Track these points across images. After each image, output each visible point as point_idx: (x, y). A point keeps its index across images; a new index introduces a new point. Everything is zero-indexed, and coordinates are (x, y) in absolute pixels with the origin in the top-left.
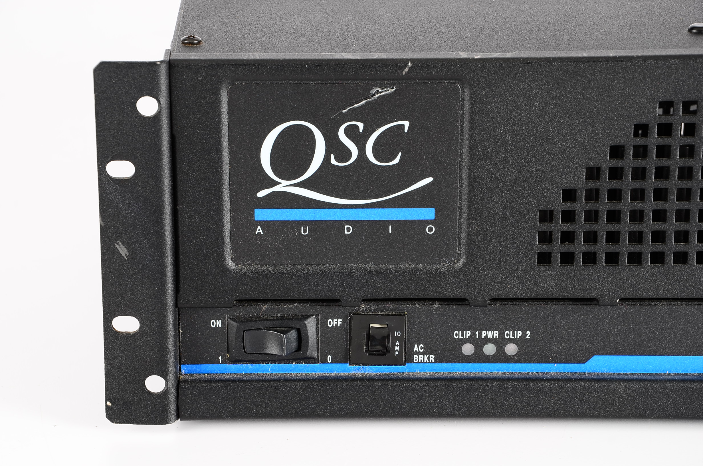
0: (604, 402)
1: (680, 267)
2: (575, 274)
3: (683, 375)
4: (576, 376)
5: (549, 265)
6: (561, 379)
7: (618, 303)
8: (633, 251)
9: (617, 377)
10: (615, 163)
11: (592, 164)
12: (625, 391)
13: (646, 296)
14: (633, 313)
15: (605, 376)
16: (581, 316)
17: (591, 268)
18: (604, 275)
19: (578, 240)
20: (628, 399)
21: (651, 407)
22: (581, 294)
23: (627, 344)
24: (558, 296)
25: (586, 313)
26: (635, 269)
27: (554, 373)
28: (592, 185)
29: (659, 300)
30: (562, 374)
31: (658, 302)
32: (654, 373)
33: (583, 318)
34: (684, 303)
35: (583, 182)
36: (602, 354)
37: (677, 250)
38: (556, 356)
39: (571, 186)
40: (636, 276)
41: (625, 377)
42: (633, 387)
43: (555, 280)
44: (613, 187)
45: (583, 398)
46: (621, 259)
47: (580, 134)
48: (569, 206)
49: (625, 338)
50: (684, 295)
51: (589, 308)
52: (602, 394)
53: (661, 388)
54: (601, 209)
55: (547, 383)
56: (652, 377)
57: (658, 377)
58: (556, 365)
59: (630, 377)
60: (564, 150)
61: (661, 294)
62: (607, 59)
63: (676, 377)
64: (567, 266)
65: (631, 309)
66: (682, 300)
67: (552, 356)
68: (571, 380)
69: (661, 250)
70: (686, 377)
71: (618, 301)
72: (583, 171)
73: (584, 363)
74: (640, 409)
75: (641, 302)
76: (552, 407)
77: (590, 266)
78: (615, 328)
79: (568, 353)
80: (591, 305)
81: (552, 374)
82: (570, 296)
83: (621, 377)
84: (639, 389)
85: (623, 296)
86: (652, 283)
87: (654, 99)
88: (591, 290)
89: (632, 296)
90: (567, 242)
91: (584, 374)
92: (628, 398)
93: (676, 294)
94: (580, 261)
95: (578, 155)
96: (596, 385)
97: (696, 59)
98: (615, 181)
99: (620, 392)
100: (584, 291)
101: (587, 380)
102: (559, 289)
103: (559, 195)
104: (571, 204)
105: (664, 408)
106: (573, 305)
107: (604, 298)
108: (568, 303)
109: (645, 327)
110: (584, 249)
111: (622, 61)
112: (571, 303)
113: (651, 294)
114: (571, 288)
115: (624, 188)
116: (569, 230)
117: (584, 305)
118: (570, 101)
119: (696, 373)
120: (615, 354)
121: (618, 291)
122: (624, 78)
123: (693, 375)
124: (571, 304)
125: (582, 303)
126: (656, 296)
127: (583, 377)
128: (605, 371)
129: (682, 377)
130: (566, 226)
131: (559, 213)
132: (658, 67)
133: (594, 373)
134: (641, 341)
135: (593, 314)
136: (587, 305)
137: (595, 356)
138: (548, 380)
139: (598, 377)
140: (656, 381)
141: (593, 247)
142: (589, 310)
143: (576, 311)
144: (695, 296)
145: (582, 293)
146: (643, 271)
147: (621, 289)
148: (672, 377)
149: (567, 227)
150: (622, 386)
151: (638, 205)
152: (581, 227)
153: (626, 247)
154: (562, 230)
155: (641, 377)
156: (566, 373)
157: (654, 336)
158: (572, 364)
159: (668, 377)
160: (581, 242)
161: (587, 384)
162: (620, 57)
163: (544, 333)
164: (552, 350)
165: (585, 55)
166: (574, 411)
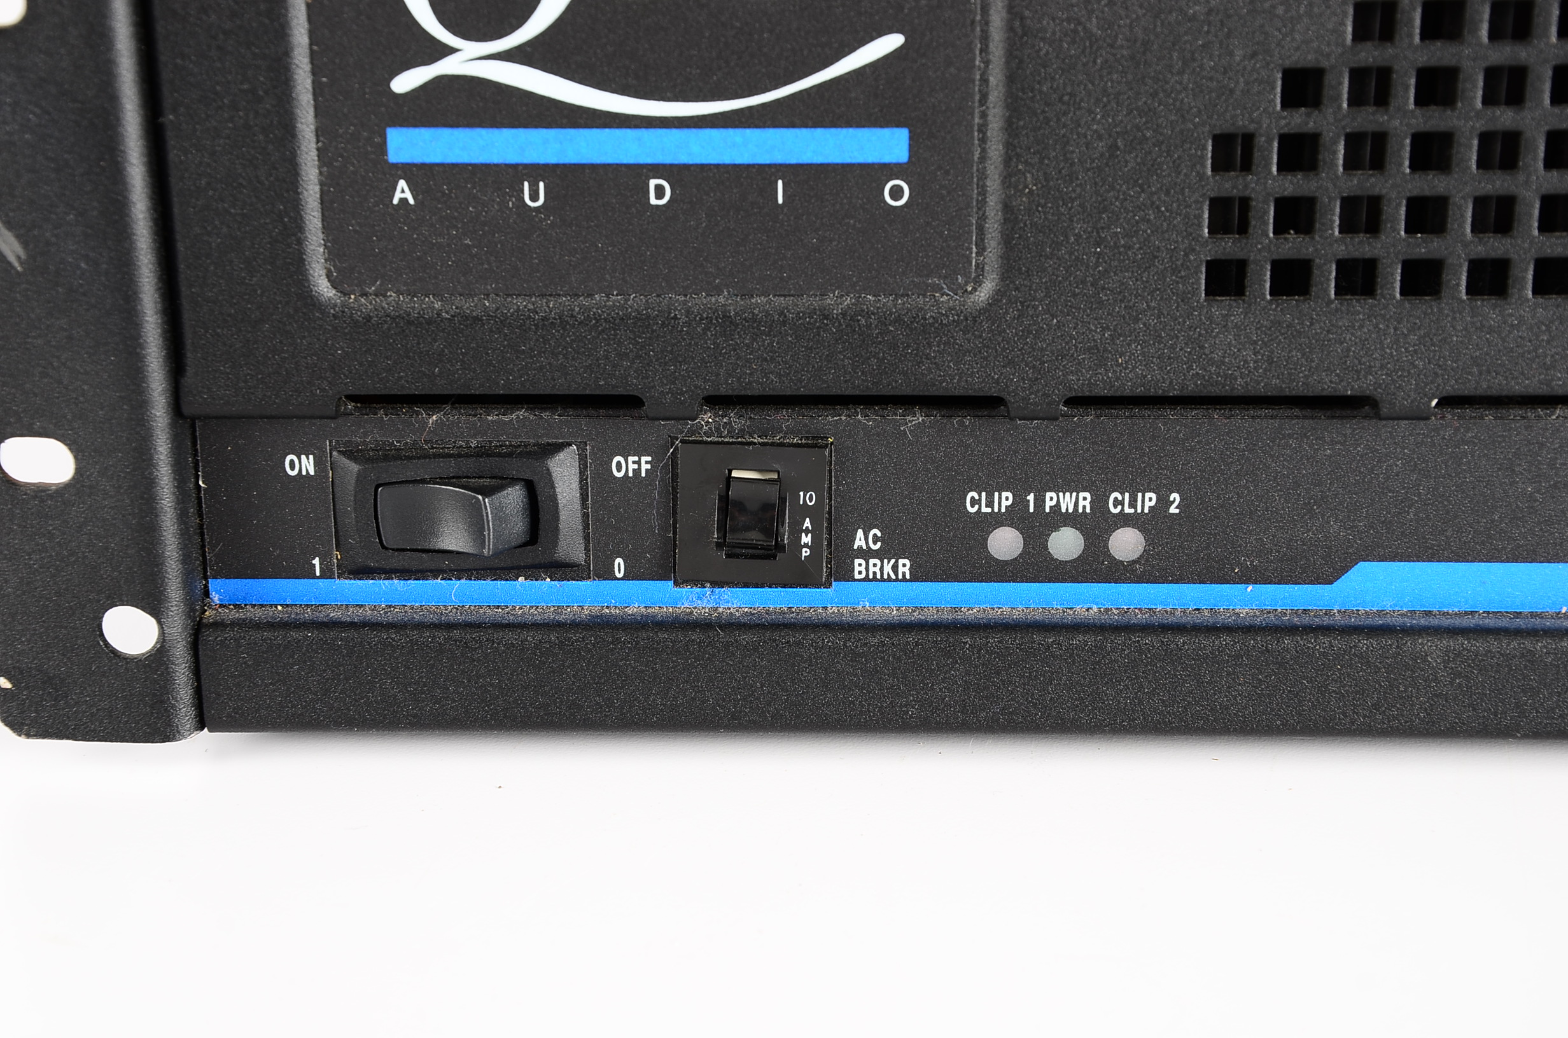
0: (1385, 693)
2: (1312, 324)
4: (1306, 620)
5: (1237, 298)
6: (1264, 628)
7: (1434, 411)
8: (1483, 255)
9: (1423, 622)
12: (1444, 661)
13: (1517, 387)
14: (1474, 443)
15: (1388, 620)
16: (1325, 450)
17: (1360, 306)
18: (1396, 329)
19: (1323, 224)
20: (1452, 683)
21: (1517, 705)
22: (1328, 383)
23: (1453, 530)
24: (1261, 389)
25: (1339, 442)
26: (1489, 310)
27: (1244, 611)
28: (1370, 55)
29: (1551, 401)
30: (1269, 612)
31: (1547, 409)
32: (1527, 610)
33: (1330, 456)
35: (1344, 46)
36: (1382, 559)
38: (1252, 562)
39: (1308, 60)
40: (1491, 330)
41: (1446, 622)
42: (1469, 651)
43: (1255, 343)
44: (1434, 62)
45: (1326, 680)
46: (1449, 281)
48: (1299, 120)
49: (1448, 513)
51: (1347, 427)
52: (1380, 669)
53: (1548, 653)
54: (1396, 129)
55: (1226, 639)
56: (1520, 623)
57: (1538, 622)
58: (1250, 588)
59: (1458, 622)
64: (1290, 303)
65: (1468, 430)
67: (1239, 564)
68: (1292, 630)
71: (1434, 403)
72: (1346, 14)
73: (1331, 583)
74: (1485, 711)
75: (1497, 409)
76: (1238, 703)
77: (1358, 301)
78: (1419, 485)
79: (1285, 554)
80: (1355, 417)
81: (1238, 614)
82: (1298, 388)
83: (1434, 622)
84: (1485, 655)
85: (1452, 387)
86: (1536, 350)
88: (1358, 372)
89: (1475, 388)
90: (1292, 232)
91: (1328, 613)
92: (1453, 680)
94: (1329, 286)
96: (1364, 643)
98: (1438, 43)
99: (1430, 663)
100: (1337, 375)
101: (1337, 630)
102: (1265, 370)
103: (1274, 88)
104: (1308, 115)
106: (1305, 417)
107: (1394, 394)
108: (1288, 412)
109: (1505, 483)
110: (1342, 251)
112: (1297, 412)
114: (1302, 366)
115: (1466, 65)
116: (1299, 193)
117: (1333, 417)
120: (1419, 559)
121: (1436, 374)
124: (1297, 417)
125: (1329, 413)
126: (1544, 390)
127: (1326, 621)
128: (1388, 605)
130: (1291, 182)
131: (1269, 141)
133: (1358, 610)
134: (1493, 521)
135: (1359, 445)
136: (1341, 417)
137: (1361, 565)
138: (1228, 629)
139: (1369, 622)
140: (1533, 633)
141: (1369, 244)
142: (1349, 432)
143: (1312, 435)
145: (1331, 382)
146: (1511, 315)
147: (1445, 370)
149: (1294, 185)
150: (1436, 646)
151: (1505, 118)
152: (1335, 185)
153: (1466, 245)
154: (1277, 193)
155: (1490, 622)
156: (1279, 610)
157: (1532, 507)
158: (1296, 587)
159: (1565, 623)
160: (1332, 229)
161: (1338, 643)
163: (1218, 498)
164: (1240, 546)
166: (1301, 715)
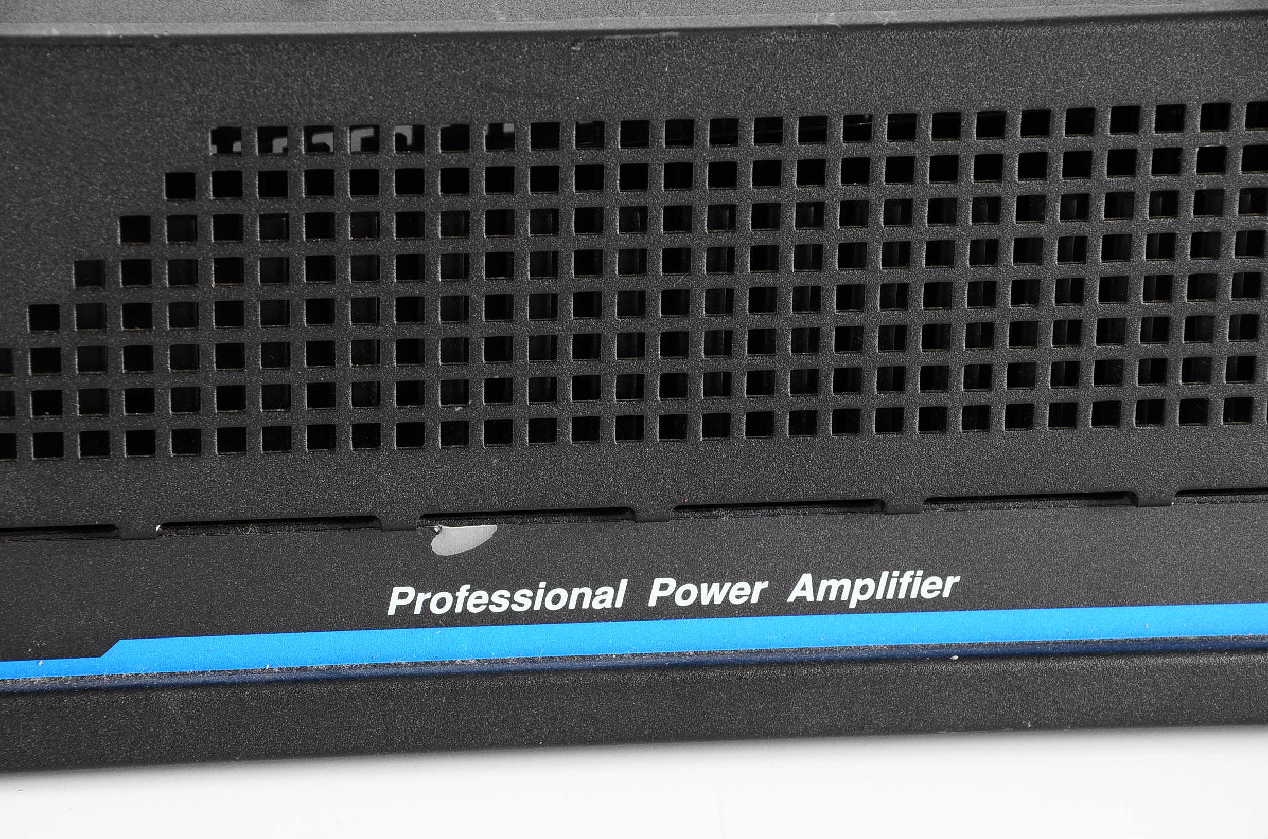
0: (140, 734)
1: (277, 457)
2: (66, 477)
3: (298, 669)
4: (82, 683)
5: (11, 459)
6: (49, 692)
7: (160, 534)
8: (182, 427)
9: (167, 681)
10: (134, 251)
11: (86, 255)
12: (180, 709)
13: (213, 516)
14: (194, 552)
15: (142, 681)
16: (88, 561)
17: (99, 463)
18: (126, 478)
19: (68, 408)
20: (187, 724)
21: (234, 737)
22: (81, 517)
23: (185, 614)
24: (33, 523)
25: (98, 556)
26: (189, 464)
27: (37, 680)
28: (89, 296)
29: (245, 523)
30: (56, 680)
31: (243, 527)
32: (242, 669)
33: (92, 566)
34: (294, 528)
35: (71, 290)
36: (136, 637)
37: (270, 423)
38: (41, 643)
39: (46, 299)
40: (192, 478)
41: (183, 680)
42: (197, 700)
43: (27, 490)
44: (134, 300)
45: (96, 727)
46: (160, 445)
47: (58, 194)
48: (45, 339)
49: (180, 602)
50: (288, 513)
51: (103, 544)
52: (135, 716)
53: (253, 699)
54: (112, 344)
55: (21, 701)
56: (236, 678)
57: (247, 677)
58: (41, 662)
59: (192, 680)
60: (27, 227)
61: (244, 512)
62: (100, 42)
63: (283, 676)
64: (49, 462)
65: (189, 543)
66: (290, 521)
67: (32, 646)
68: (71, 691)
69: (238, 425)
70: (303, 675)
71: (158, 528)
72: (70, 269)
73: (100, 656)
74: (212, 742)
75: (208, 528)
76: (32, 748)
77: (97, 459)
78: (158, 583)
79: (65, 637)
80: (108, 537)
81: (33, 682)
82: (61, 522)
83: (174, 680)
84: (209, 702)
85: (167, 519)
86: (224, 490)
87: (202, 123)
88: (102, 508)
89: (185, 517)
90: (47, 413)
91: (100, 678)
92: (188, 721)
93: (273, 510)
94: (76, 450)
95: (56, 236)
96: (122, 698)
97: (277, 44)
98: (136, 287)
99: (170, 710)
100: (87, 511)
101: (103, 690)
102: (36, 509)
103: (24, 318)
104: (50, 335)
105: (260, 738)
106: (72, 539)
107: (129, 523)
108: (60, 536)
109: (218, 579)
110: (84, 426)
111: (130, 46)
112: (66, 535)
113: (224, 512)
114: (61, 506)
115: (156, 302)
116: (49, 388)
117: (93, 538)
118: (29, 127)
119: (322, 665)
120: (163, 636)
121: (157, 507)
122: (137, 79)
123: (318, 669)
124: (66, 539)
125: (89, 535)
126: (233, 517)
127: (97, 684)
128: (142, 669)
129: (295, 675)
130: (43, 381)
131: (25, 354)
132: (204, 60)
133: (121, 675)
134: (212, 606)
135: (112, 557)
136: (99, 538)
137: (121, 642)
138: (23, 694)
139: (128, 683)
140: (243, 685)
141: (102, 421)
142: (104, 548)
143: (78, 551)
144: (311, 514)
145: (83, 516)
146: (205, 467)
147: (163, 505)
148: (276, 676)
149: (45, 382)
150: (174, 698)
151: (187, 336)
152: (73, 382)
153: (169, 421)
154: (33, 388)
155: (214, 679)
156: (63, 677)
157: (239, 596)
158: (75, 660)
159: (267, 677)
160: (75, 411)
161: (103, 699)
162: (126, 38)
163: (12, 599)
164: (31, 632)
165: (55, 32)
166: (79, 753)
